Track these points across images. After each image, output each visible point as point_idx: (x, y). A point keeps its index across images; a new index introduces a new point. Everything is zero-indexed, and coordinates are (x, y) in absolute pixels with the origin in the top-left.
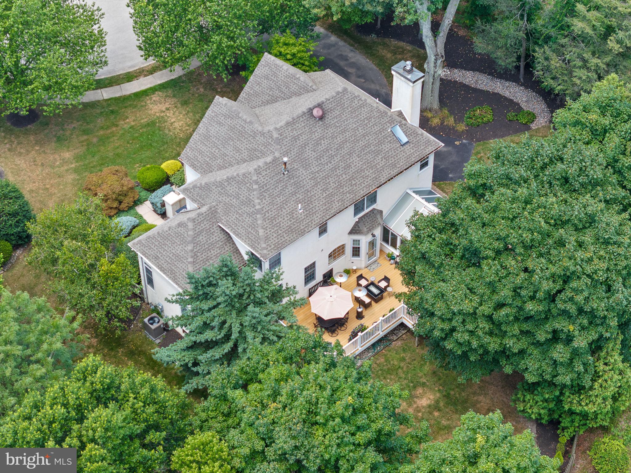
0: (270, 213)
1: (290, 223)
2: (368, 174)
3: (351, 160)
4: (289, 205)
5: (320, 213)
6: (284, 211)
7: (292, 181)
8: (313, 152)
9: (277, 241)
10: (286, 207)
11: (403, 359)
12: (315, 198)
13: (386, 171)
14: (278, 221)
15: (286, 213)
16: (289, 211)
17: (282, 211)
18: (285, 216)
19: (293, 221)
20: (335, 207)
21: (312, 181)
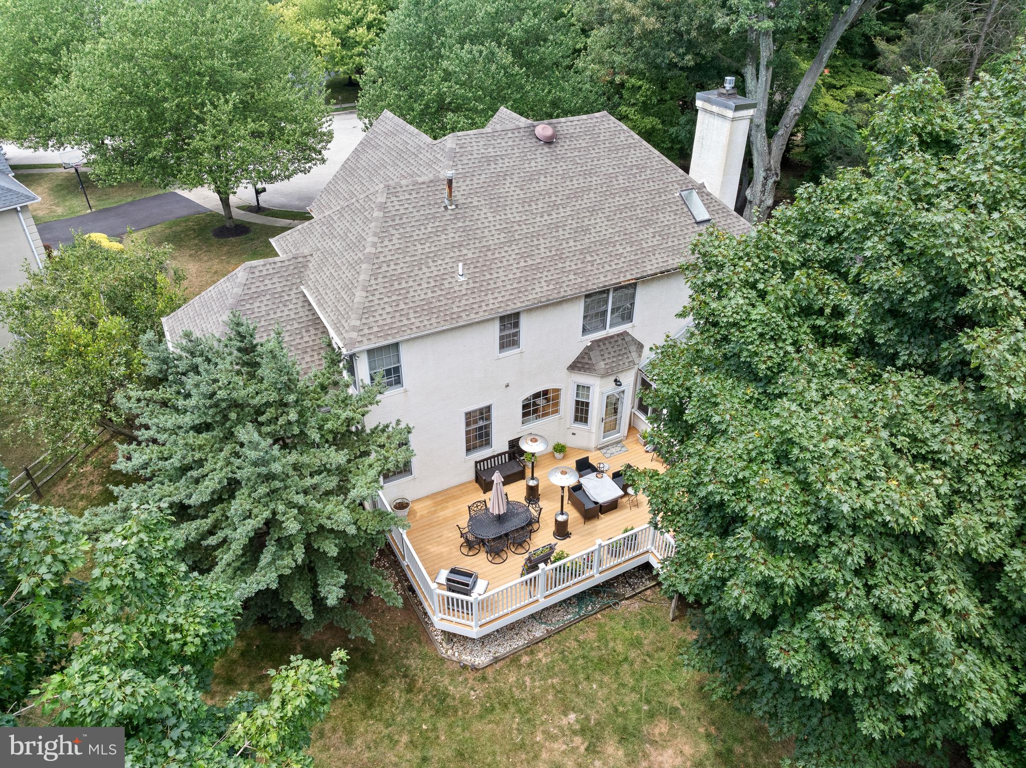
0: (393, 267)
1: (430, 295)
2: (621, 251)
3: (593, 221)
4: (440, 262)
5: (503, 293)
6: (425, 270)
7: (460, 224)
8: (518, 189)
9: (389, 320)
10: (431, 264)
11: (636, 643)
12: (499, 265)
13: (657, 256)
14: (404, 285)
15: (428, 275)
16: (435, 273)
17: (420, 269)
18: (425, 280)
19: (439, 293)
20: (538, 290)
21: (503, 235)
